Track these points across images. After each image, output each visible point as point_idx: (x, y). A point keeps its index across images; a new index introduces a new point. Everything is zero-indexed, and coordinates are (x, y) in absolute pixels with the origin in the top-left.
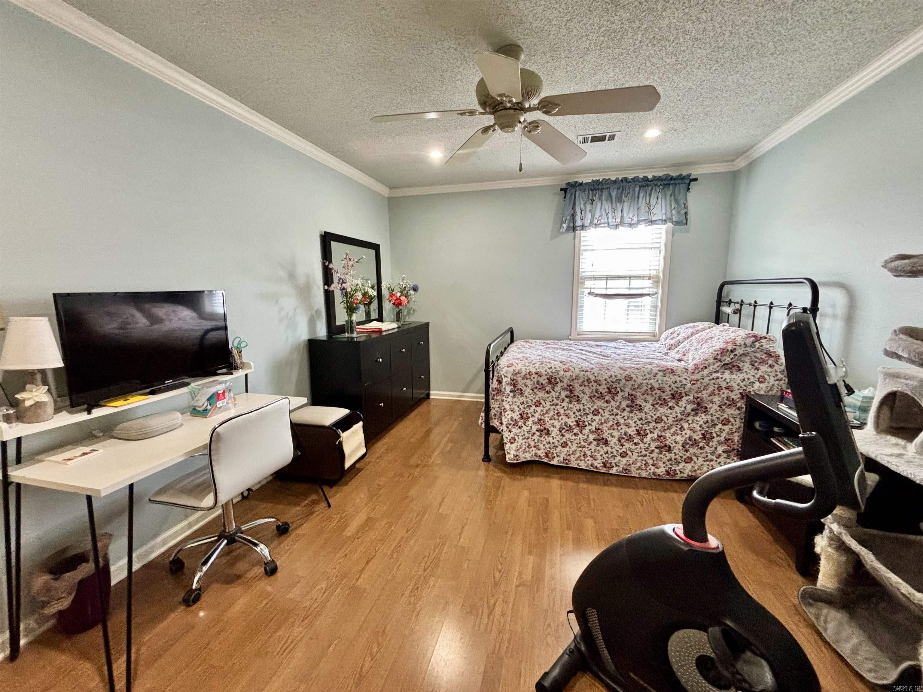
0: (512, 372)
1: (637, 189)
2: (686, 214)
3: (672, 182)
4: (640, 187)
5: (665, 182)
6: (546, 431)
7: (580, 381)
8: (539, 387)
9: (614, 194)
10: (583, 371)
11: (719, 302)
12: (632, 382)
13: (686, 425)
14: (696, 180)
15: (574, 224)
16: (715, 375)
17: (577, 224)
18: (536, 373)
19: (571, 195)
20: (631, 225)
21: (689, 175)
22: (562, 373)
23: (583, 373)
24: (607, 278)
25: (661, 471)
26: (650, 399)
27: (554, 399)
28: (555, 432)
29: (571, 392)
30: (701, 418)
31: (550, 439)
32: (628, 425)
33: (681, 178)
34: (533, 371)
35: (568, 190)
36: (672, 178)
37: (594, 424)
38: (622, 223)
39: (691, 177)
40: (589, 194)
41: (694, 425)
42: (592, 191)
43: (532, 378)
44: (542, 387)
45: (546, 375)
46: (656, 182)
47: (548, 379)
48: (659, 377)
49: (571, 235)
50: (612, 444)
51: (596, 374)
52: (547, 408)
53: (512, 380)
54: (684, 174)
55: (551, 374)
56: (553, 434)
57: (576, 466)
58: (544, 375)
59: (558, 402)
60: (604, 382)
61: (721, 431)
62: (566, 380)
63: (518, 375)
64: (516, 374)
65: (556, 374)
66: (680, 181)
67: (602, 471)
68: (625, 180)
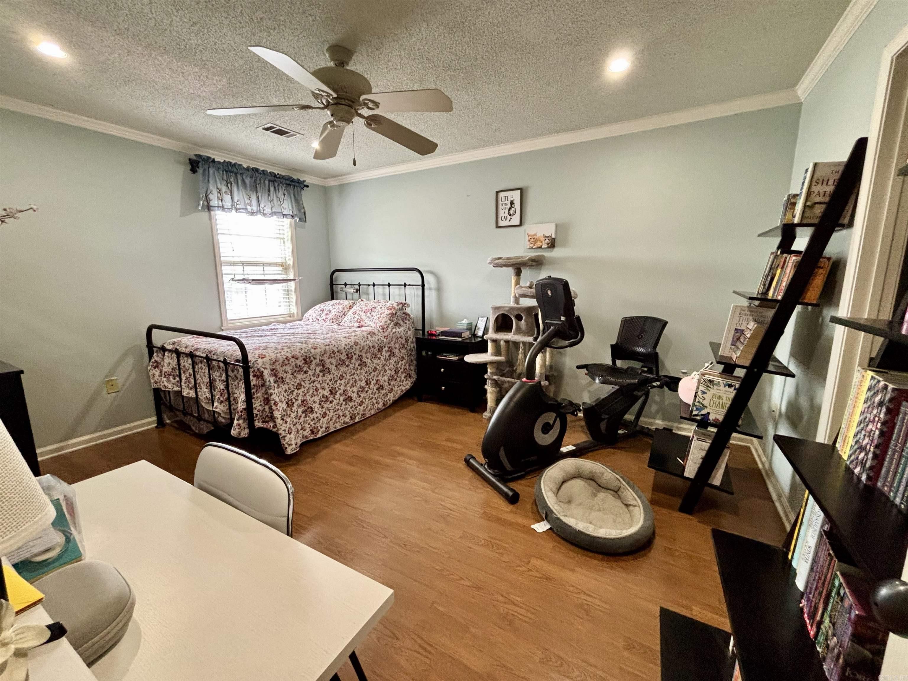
0: (269, 362)
1: (267, 182)
2: (305, 213)
3: (293, 183)
4: (269, 181)
5: (288, 182)
6: (310, 410)
7: (328, 355)
8: (297, 370)
9: (248, 181)
10: (326, 345)
11: (332, 284)
12: (359, 346)
13: (387, 368)
14: (307, 186)
15: (208, 203)
16: (394, 330)
17: (212, 204)
18: (293, 357)
19: (204, 170)
20: (264, 215)
21: (304, 181)
22: (312, 351)
23: (328, 347)
24: (243, 264)
25: (380, 406)
26: (369, 355)
27: (312, 377)
28: (316, 407)
29: (323, 366)
30: (393, 360)
31: (315, 415)
32: (361, 380)
33: (298, 181)
34: (290, 356)
35: (200, 164)
36: (293, 180)
37: (342, 388)
38: (259, 212)
39: (305, 183)
40: (223, 173)
41: (391, 366)
42: (226, 171)
43: (290, 362)
44: (299, 369)
45: (302, 356)
46: (282, 180)
47: (304, 359)
48: (370, 338)
49: (205, 214)
50: (354, 399)
51: (336, 346)
52: (307, 388)
53: (272, 370)
54: (301, 180)
55: (305, 354)
56: (316, 410)
57: (334, 429)
58: (300, 356)
59: (315, 378)
60: (344, 351)
61: (402, 364)
62: (318, 357)
63: (277, 364)
64: (274, 363)
65: (309, 353)
66: (297, 184)
67: (351, 423)
68: (257, 170)
